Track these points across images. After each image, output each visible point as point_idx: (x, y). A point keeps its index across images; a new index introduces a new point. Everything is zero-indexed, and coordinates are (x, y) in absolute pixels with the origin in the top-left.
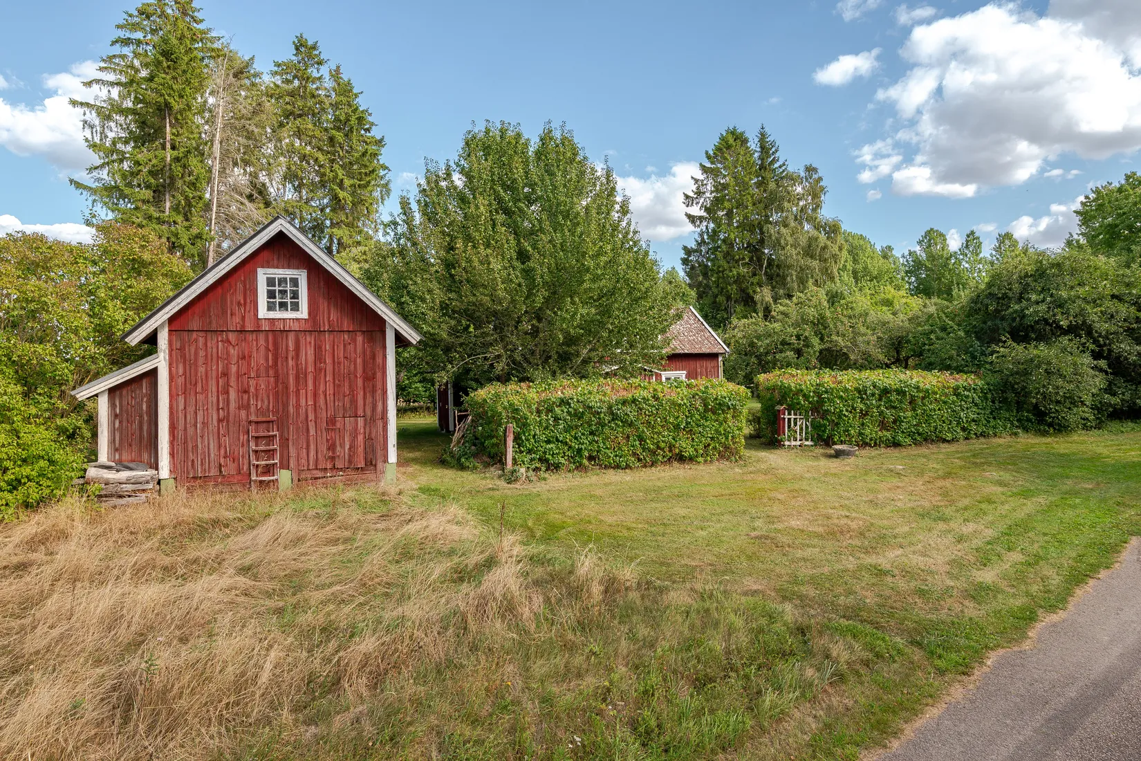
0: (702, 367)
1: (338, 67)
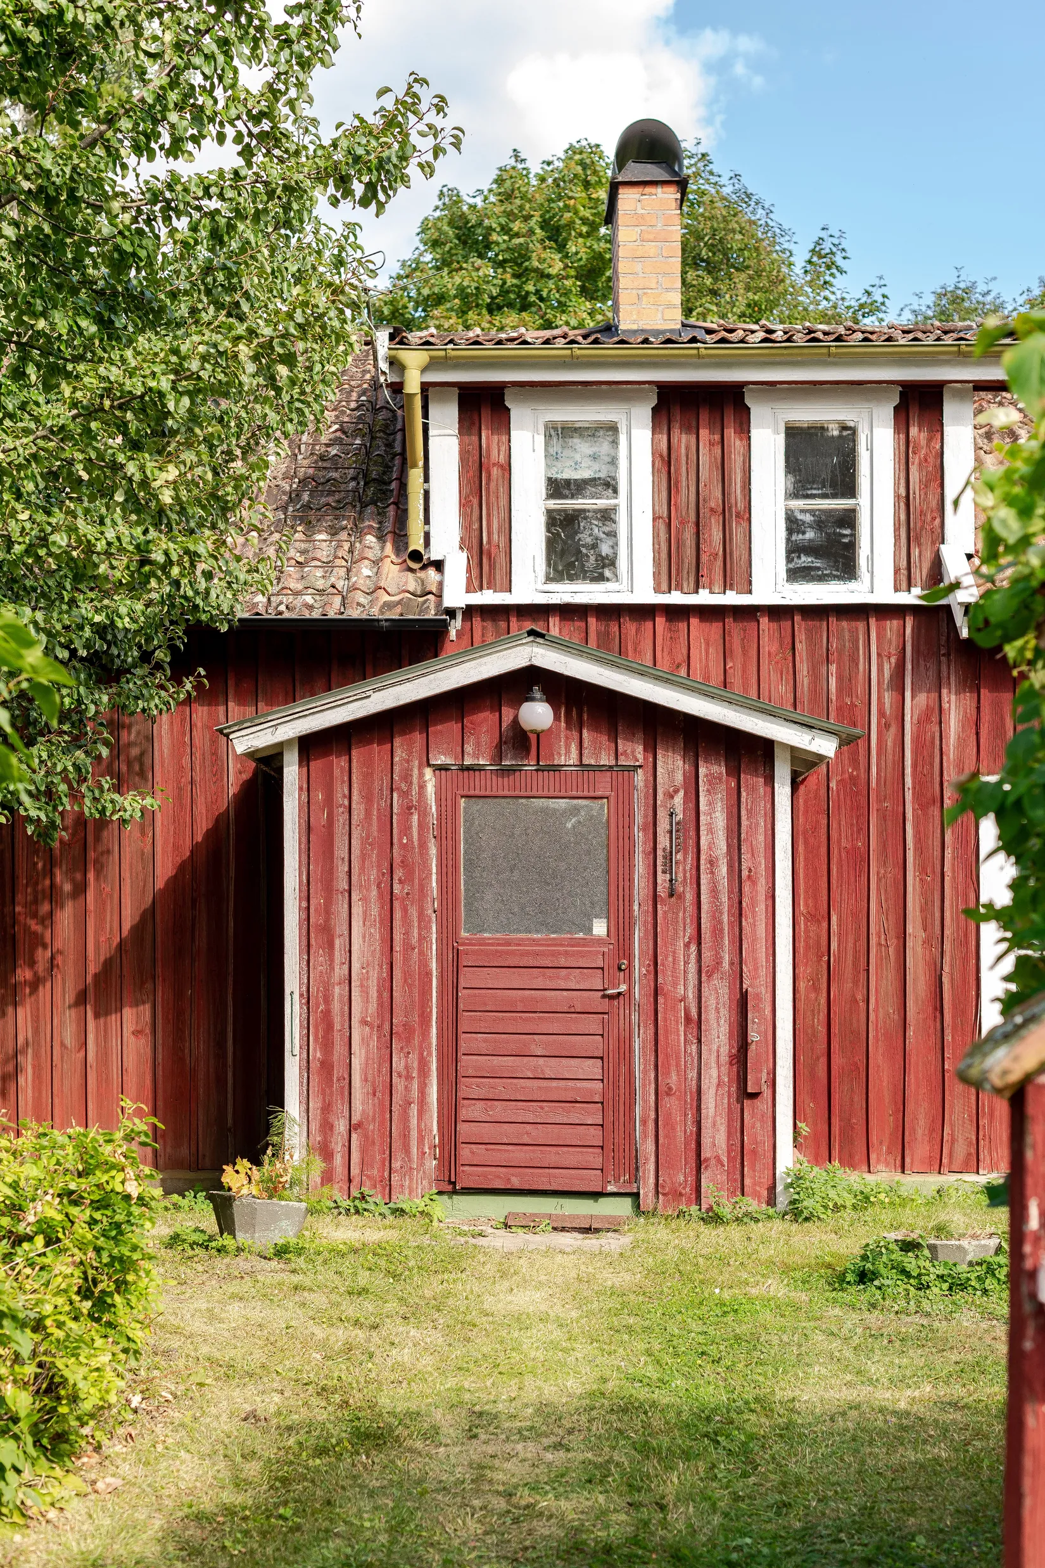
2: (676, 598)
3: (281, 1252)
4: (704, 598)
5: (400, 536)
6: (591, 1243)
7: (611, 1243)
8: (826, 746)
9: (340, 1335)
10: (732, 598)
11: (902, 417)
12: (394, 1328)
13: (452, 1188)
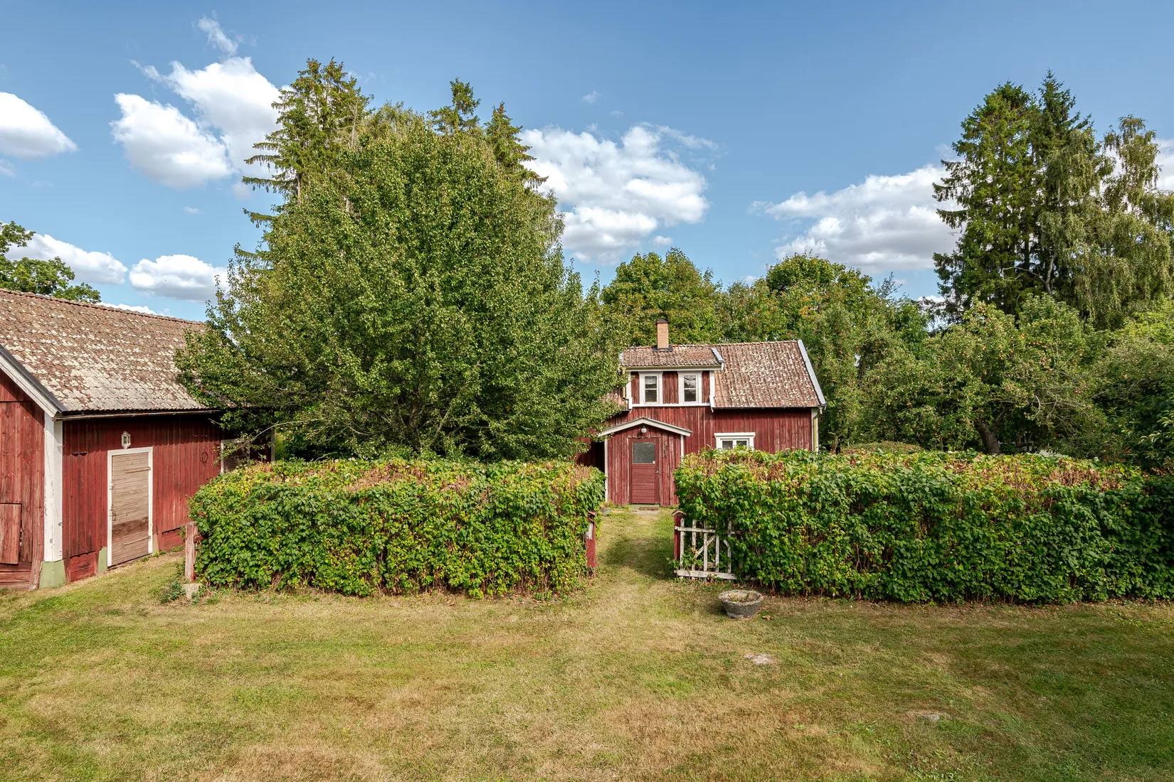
0: (782, 426)
1: (502, 106)
2: (667, 405)
3: (608, 515)
4: (671, 405)
5: (622, 396)
6: (653, 512)
7: (656, 512)
8: (688, 435)
9: (620, 528)
10: (675, 405)
11: (703, 376)
12: (626, 527)
13: (631, 503)
